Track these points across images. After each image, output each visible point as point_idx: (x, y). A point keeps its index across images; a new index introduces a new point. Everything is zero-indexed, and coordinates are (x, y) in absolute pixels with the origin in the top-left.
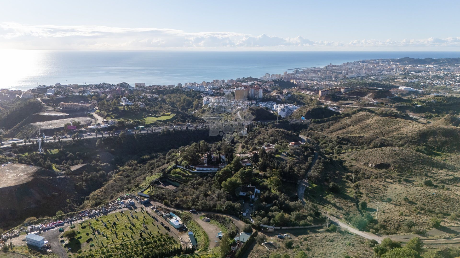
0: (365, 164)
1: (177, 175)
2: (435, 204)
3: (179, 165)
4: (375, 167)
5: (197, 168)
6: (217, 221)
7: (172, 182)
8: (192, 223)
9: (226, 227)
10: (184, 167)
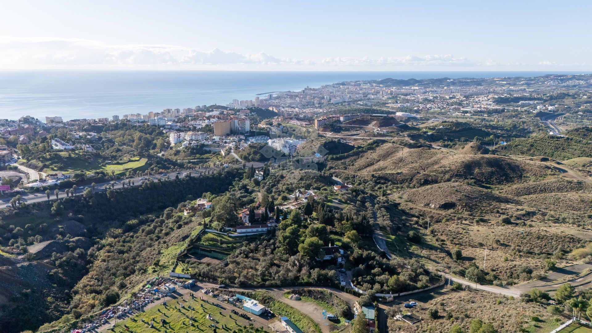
0: (425, 205)
1: (211, 242)
2: (530, 243)
3: (208, 228)
4: (439, 207)
5: (238, 231)
6: (311, 297)
7: (206, 253)
8: (277, 304)
9: (327, 303)
10: (217, 230)
